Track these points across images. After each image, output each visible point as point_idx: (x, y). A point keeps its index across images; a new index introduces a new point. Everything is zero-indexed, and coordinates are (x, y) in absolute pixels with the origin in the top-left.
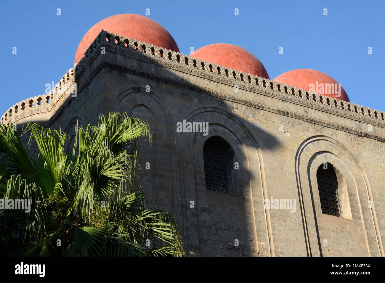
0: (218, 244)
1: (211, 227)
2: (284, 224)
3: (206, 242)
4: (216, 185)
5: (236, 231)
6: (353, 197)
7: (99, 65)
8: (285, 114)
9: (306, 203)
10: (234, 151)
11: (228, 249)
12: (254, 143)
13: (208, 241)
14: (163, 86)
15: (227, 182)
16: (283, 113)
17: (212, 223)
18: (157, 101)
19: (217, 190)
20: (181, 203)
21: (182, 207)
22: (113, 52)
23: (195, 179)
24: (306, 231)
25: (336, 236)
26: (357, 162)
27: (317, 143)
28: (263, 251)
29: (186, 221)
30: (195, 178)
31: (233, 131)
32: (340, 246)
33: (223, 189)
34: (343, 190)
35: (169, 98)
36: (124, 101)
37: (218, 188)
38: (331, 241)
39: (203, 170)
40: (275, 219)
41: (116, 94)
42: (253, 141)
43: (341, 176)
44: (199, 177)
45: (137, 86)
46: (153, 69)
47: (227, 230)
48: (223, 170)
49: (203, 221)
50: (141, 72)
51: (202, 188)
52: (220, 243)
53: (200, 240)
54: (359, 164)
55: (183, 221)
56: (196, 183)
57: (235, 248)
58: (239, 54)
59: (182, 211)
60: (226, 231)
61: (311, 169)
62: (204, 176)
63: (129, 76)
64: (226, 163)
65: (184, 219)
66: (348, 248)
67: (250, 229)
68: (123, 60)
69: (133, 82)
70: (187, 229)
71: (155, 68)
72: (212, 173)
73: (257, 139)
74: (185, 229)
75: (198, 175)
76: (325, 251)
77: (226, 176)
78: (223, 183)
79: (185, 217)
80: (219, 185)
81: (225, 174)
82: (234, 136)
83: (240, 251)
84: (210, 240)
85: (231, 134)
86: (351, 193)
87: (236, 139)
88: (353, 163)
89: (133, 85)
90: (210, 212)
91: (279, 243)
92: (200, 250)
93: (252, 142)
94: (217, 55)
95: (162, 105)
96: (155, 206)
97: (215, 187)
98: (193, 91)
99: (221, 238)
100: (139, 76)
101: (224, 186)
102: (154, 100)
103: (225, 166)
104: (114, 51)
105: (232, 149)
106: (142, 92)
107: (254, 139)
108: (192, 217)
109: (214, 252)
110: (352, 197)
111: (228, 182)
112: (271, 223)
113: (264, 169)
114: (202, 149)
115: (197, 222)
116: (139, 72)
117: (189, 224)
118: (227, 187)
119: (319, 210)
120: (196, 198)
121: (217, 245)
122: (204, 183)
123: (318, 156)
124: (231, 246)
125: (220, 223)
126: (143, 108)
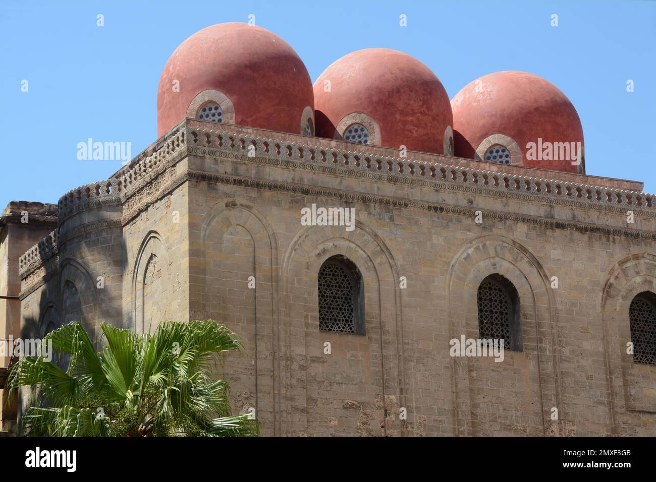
0: (331, 403)
1: (323, 382)
2: (423, 369)
3: (316, 402)
4: (335, 320)
5: (356, 384)
6: (529, 319)
8: (438, 210)
10: (360, 273)
11: (345, 408)
12: (390, 260)
13: (319, 400)
14: (267, 193)
15: (350, 314)
16: (436, 209)
17: (325, 377)
18: (257, 217)
19: (337, 327)
20: (286, 354)
21: (287, 359)
22: (200, 156)
23: (305, 319)
25: (496, 376)
28: (391, 407)
29: (291, 377)
30: (306, 317)
31: (361, 246)
32: (500, 389)
33: (345, 325)
34: (516, 309)
35: (275, 211)
36: (213, 223)
37: (337, 324)
38: (489, 384)
39: (317, 306)
40: (411, 363)
41: (204, 215)
42: (388, 257)
44: (311, 316)
45: (230, 200)
46: (254, 172)
47: (345, 384)
48: (346, 299)
49: (313, 374)
50: (237, 179)
51: (314, 331)
52: (335, 402)
53: (310, 399)
54: (542, 271)
55: (287, 378)
56: (307, 325)
57: (354, 406)
59: (286, 364)
60: (343, 385)
62: (317, 314)
63: (221, 187)
64: (351, 288)
65: (289, 375)
66: (512, 391)
67: (376, 379)
68: (213, 166)
69: (227, 195)
70: (291, 388)
71: (256, 170)
72: (331, 304)
73: (393, 254)
74: (289, 387)
75: (310, 313)
76: (479, 399)
77: (350, 306)
78: (345, 317)
79: (289, 373)
80: (339, 320)
81: (348, 303)
82: (362, 252)
83: (360, 410)
84: (321, 398)
85: (358, 249)
86: (527, 313)
87: (365, 255)
88: (535, 269)
89: (226, 200)
90: (324, 362)
91: (414, 395)
92: (308, 413)
95: (264, 222)
96: (252, 361)
97: (333, 324)
98: (307, 194)
99: (337, 394)
100: (234, 184)
101: (347, 321)
102: (254, 216)
103: (349, 292)
104: (201, 155)
105: (359, 271)
106: (238, 207)
107: (390, 254)
108: (299, 372)
109: (325, 414)
110: (526, 319)
111: (353, 314)
114: (316, 276)
115: (305, 378)
116: (235, 180)
117: (294, 381)
118: (351, 321)
120: (306, 345)
121: (330, 404)
122: (318, 323)
123: (483, 266)
124: (350, 404)
125: (336, 375)
126: (239, 229)
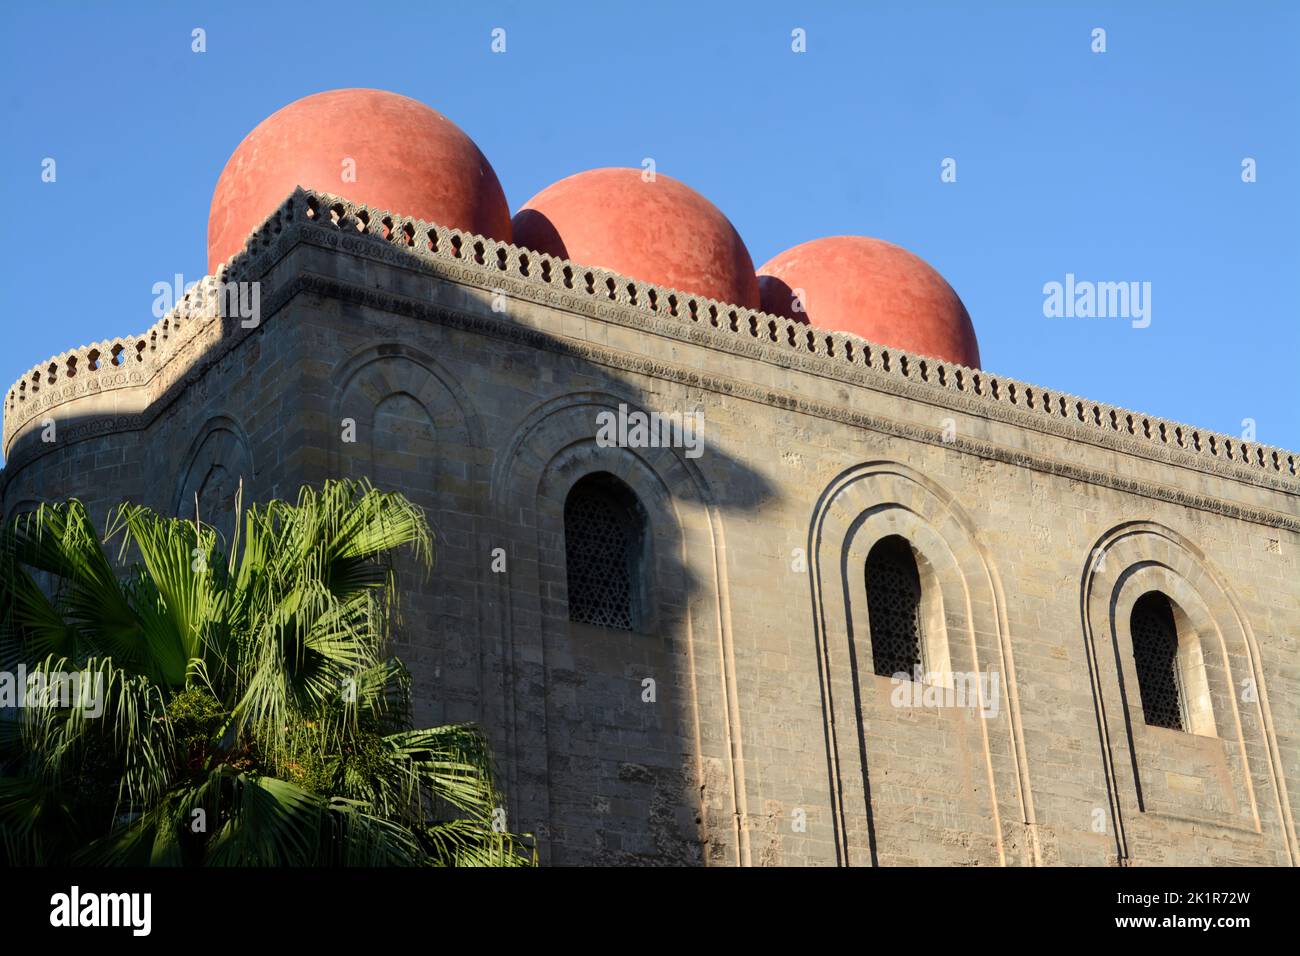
0: (597, 767)
1: (580, 722)
2: (773, 707)
3: (567, 763)
4: (596, 604)
5: (644, 732)
6: (958, 626)
7: (287, 284)
8: (788, 404)
9: (833, 649)
10: (646, 512)
11: (623, 778)
12: (701, 489)
13: (572, 758)
14: (461, 337)
15: (625, 594)
16: (783, 401)
17: (582, 712)
18: (442, 381)
19: (600, 618)
20: (504, 660)
21: (506, 671)
22: (325, 248)
23: (541, 592)
24: (830, 724)
25: (908, 733)
26: (972, 531)
27: (871, 482)
28: (715, 781)
29: (516, 707)
30: (542, 589)
31: (646, 458)
32: (917, 759)
33: (615, 615)
34: (933, 608)
35: (477, 371)
36: (354, 384)
37: (601, 613)
38: (895, 747)
39: (562, 568)
40: (749, 695)
41: (335, 365)
42: (699, 484)
43: (930, 569)
44: (552, 587)
45: (388, 341)
46: (434, 292)
47: (622, 729)
48: (616, 564)
49: (558, 705)
50: (401, 301)
51: (560, 618)
52: (604, 764)
53: (552, 756)
54: (977, 537)
55: (507, 708)
56: (544, 605)
57: (642, 776)
58: (672, 205)
59: (505, 681)
60: (620, 733)
61: (850, 553)
62: (564, 585)
63: (370, 315)
64: (625, 542)
65: (511, 703)
66: (937, 764)
67: (682, 724)
68: (351, 270)
69: (378, 329)
70: (516, 729)
71: (438, 289)
72: (587, 572)
73: (709, 478)
74: (513, 729)
75: (549, 583)
76: (877, 775)
77: (624, 579)
78: (614, 599)
79: (512, 699)
80: (604, 605)
81: (621, 572)
82: (647, 471)
83: (654, 784)
84: (577, 756)
85: (639, 464)
86: (954, 616)
87: (653, 478)
88: (964, 533)
89: (379, 340)
90: (579, 683)
91: (756, 759)
92: (550, 784)
93: (697, 487)
94: (608, 205)
95: (456, 391)
96: (434, 670)
97: (593, 611)
98: (540, 348)
99: (607, 749)
100: (394, 312)
101: (619, 608)
102: (436, 379)
103: (622, 550)
104: (329, 246)
105: (642, 507)
106: (403, 357)
107: (702, 478)
108: (531, 697)
109: (585, 788)
110: (955, 626)
111: (630, 596)
112: (740, 707)
113: (724, 560)
114: (561, 508)
115: (543, 711)
116: (397, 303)
117: (522, 718)
118: (627, 609)
119: (866, 664)
120: (544, 647)
121: (594, 770)
122: (566, 603)
123: (872, 518)
124: (633, 770)
125: (606, 712)
126: (406, 402)
